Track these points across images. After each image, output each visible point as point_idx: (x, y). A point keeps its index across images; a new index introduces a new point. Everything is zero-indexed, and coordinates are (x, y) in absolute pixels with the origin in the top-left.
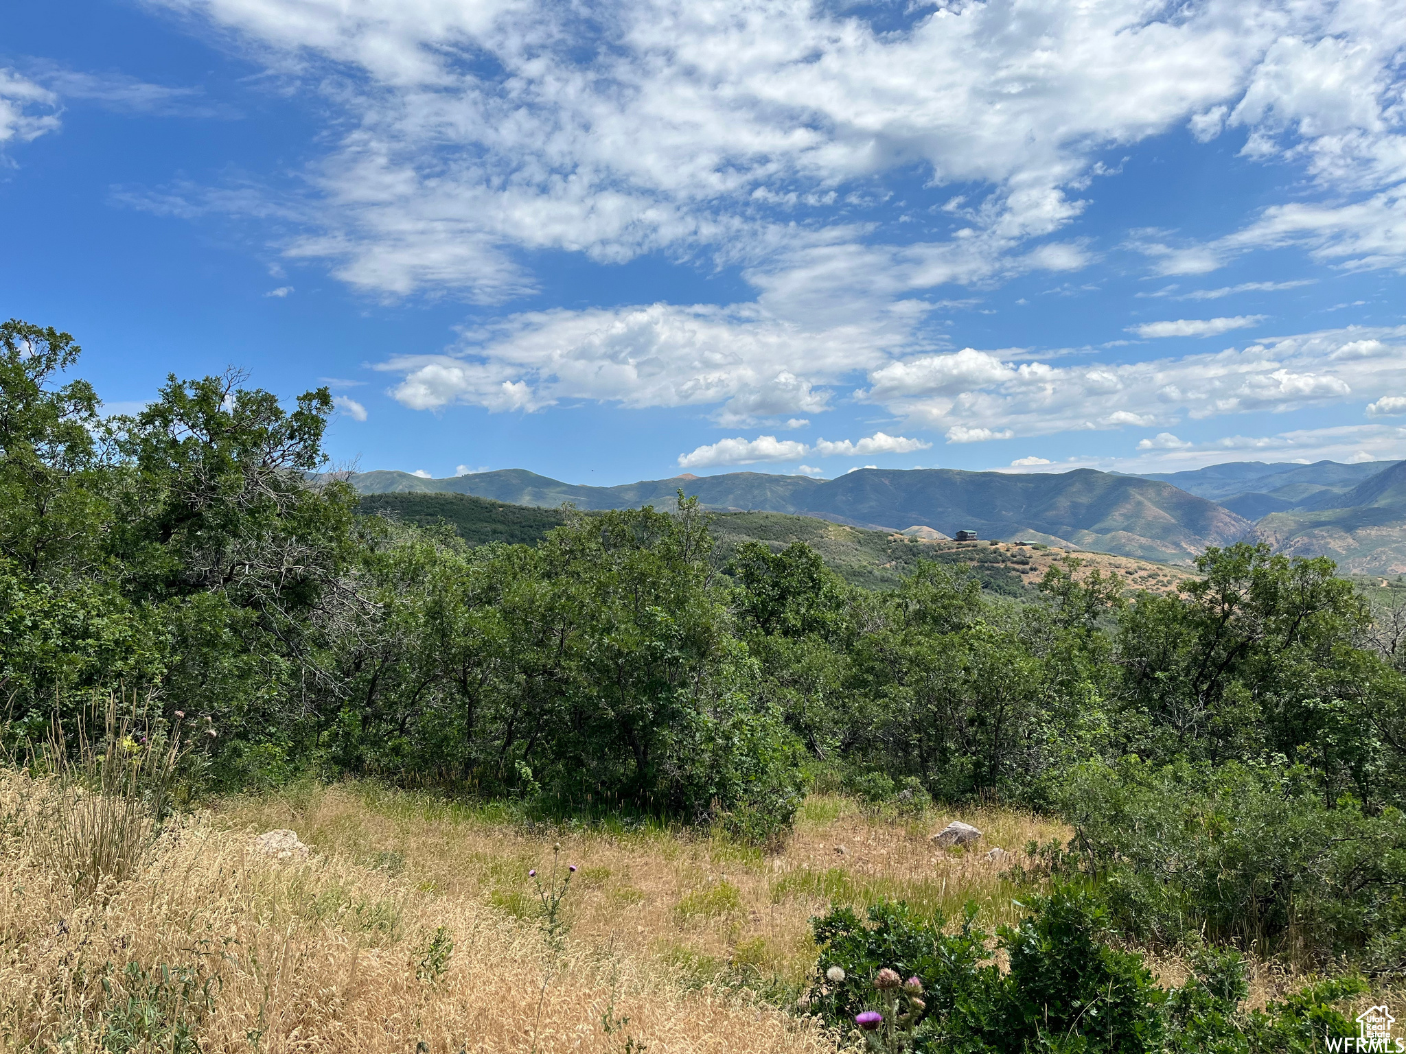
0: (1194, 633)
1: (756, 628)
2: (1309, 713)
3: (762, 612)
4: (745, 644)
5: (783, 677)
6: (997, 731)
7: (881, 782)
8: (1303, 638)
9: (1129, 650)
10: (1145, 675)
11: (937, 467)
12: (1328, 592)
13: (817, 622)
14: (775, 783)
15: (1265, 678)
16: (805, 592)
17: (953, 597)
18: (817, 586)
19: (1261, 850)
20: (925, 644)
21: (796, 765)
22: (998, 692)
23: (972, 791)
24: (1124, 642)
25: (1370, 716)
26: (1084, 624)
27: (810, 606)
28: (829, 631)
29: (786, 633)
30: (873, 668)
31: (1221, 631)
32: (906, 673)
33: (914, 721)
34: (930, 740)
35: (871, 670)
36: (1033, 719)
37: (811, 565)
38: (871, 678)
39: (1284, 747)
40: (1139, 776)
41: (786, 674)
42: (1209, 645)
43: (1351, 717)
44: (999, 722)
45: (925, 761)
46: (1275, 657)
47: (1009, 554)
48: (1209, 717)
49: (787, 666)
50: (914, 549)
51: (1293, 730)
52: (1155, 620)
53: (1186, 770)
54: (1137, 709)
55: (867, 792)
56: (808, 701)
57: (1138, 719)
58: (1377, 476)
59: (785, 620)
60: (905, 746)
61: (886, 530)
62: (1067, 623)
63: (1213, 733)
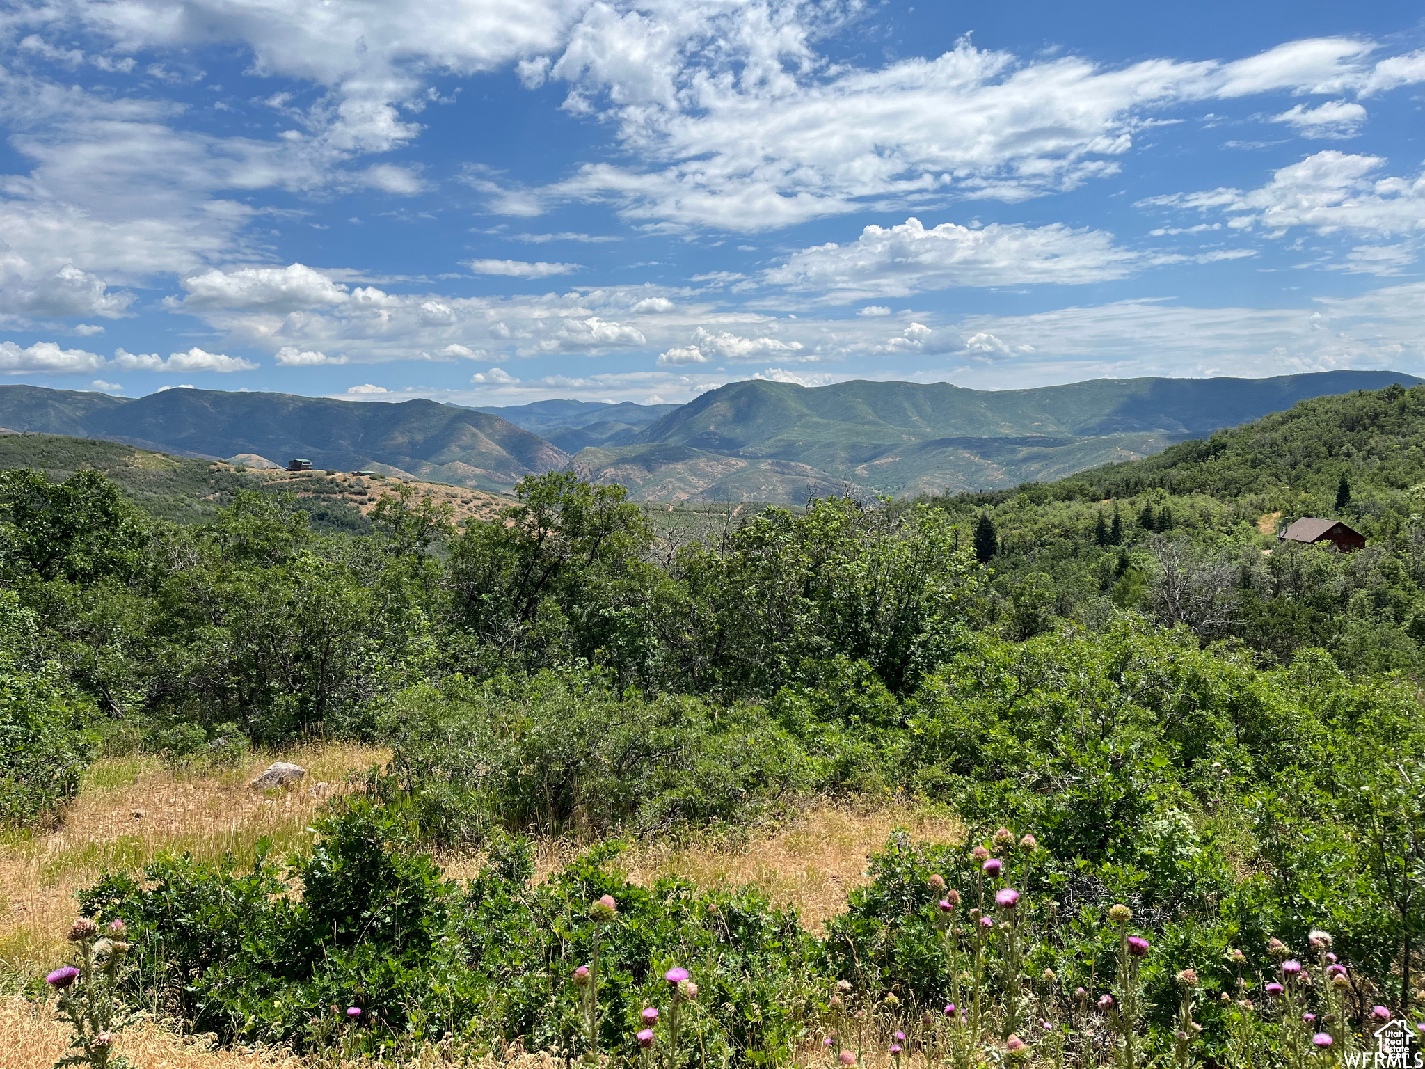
0: (517, 556)
1: (31, 574)
2: (607, 621)
3: (39, 553)
4: (14, 593)
5: (68, 629)
6: (323, 664)
7: (191, 733)
8: (603, 555)
9: (458, 576)
10: (473, 598)
11: (266, 390)
12: (621, 515)
13: (114, 563)
14: (51, 750)
15: (573, 593)
16: (97, 529)
17: (278, 530)
18: (112, 521)
19: (554, 743)
20: (245, 579)
21: (79, 728)
22: (324, 625)
23: (297, 728)
24: (454, 567)
25: (651, 618)
26: (416, 552)
27: (105, 545)
28: (131, 573)
29: (72, 578)
30: (183, 610)
31: (538, 553)
32: (223, 613)
33: (231, 662)
34: (251, 682)
35: (182, 613)
36: (362, 649)
37: (104, 497)
38: (182, 621)
39: (588, 653)
40: (462, 692)
41: (73, 625)
42: (528, 566)
43: (636, 621)
44: (326, 654)
45: (244, 704)
46: (580, 573)
47: (346, 484)
48: (526, 631)
49: (73, 614)
50: (242, 479)
51: (593, 636)
52: (482, 546)
53: (505, 682)
54: (465, 631)
55: (175, 747)
56: (101, 653)
57: (465, 641)
58: (666, 417)
59: (70, 563)
60: (222, 691)
61: (207, 458)
62: (399, 552)
63: (528, 646)
